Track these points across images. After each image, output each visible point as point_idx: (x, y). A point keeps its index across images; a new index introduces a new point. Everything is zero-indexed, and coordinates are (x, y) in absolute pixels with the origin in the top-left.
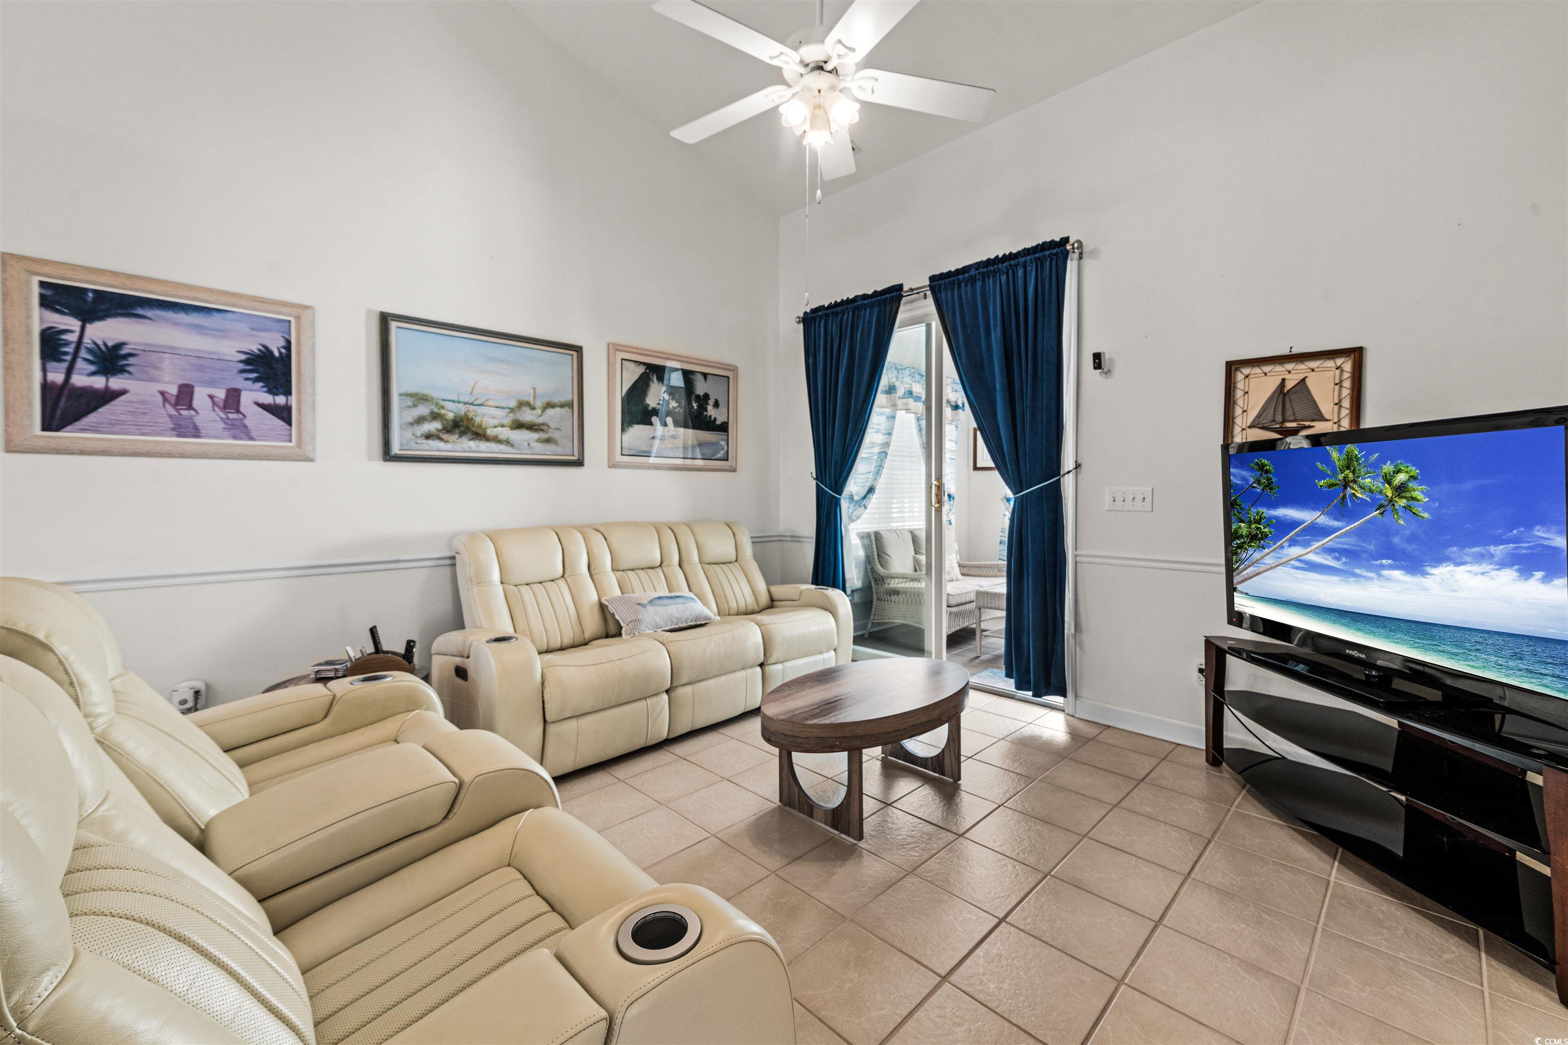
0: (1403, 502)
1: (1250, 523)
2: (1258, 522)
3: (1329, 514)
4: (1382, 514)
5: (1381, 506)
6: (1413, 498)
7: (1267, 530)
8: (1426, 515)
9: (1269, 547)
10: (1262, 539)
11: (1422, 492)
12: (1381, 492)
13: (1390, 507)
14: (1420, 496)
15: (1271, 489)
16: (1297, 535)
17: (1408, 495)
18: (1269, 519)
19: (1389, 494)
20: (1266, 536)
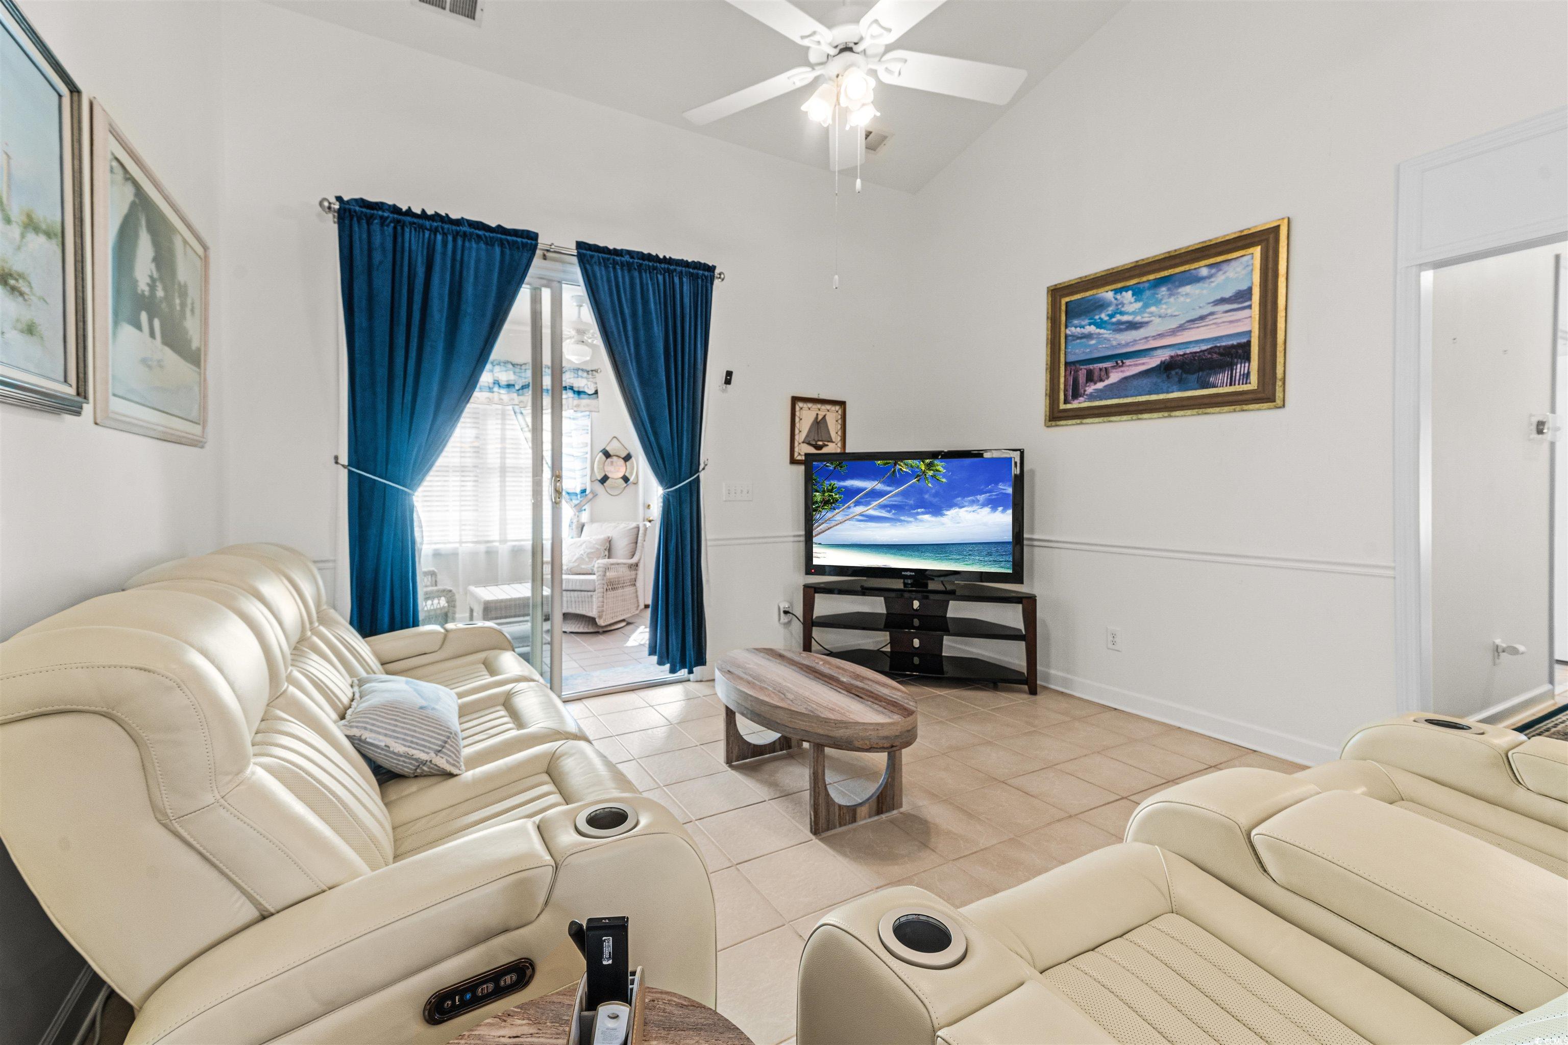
0: (931, 473)
1: (824, 492)
2: (831, 491)
3: (884, 483)
4: (918, 481)
5: (918, 476)
6: (937, 470)
7: (837, 496)
8: (944, 480)
9: (838, 508)
10: (833, 503)
11: (942, 467)
12: (918, 467)
13: (923, 476)
14: (941, 469)
15: (841, 467)
16: (861, 498)
17: (934, 468)
18: (839, 488)
19: (923, 468)
20: (837, 501)
